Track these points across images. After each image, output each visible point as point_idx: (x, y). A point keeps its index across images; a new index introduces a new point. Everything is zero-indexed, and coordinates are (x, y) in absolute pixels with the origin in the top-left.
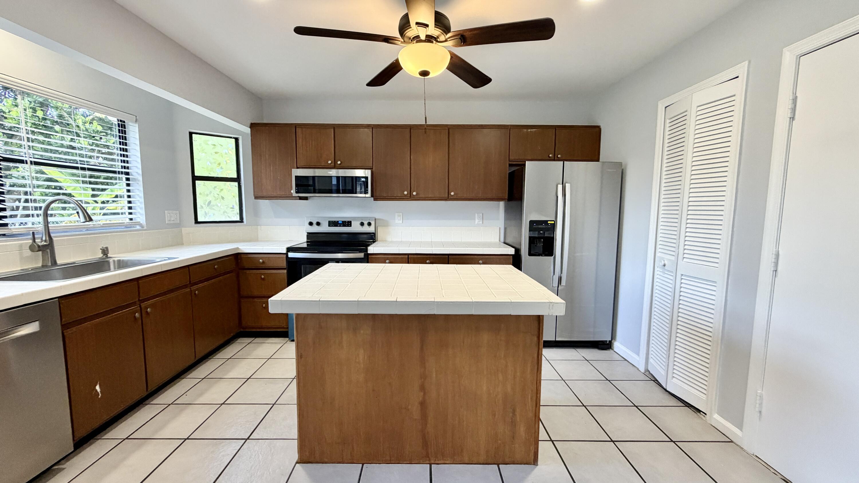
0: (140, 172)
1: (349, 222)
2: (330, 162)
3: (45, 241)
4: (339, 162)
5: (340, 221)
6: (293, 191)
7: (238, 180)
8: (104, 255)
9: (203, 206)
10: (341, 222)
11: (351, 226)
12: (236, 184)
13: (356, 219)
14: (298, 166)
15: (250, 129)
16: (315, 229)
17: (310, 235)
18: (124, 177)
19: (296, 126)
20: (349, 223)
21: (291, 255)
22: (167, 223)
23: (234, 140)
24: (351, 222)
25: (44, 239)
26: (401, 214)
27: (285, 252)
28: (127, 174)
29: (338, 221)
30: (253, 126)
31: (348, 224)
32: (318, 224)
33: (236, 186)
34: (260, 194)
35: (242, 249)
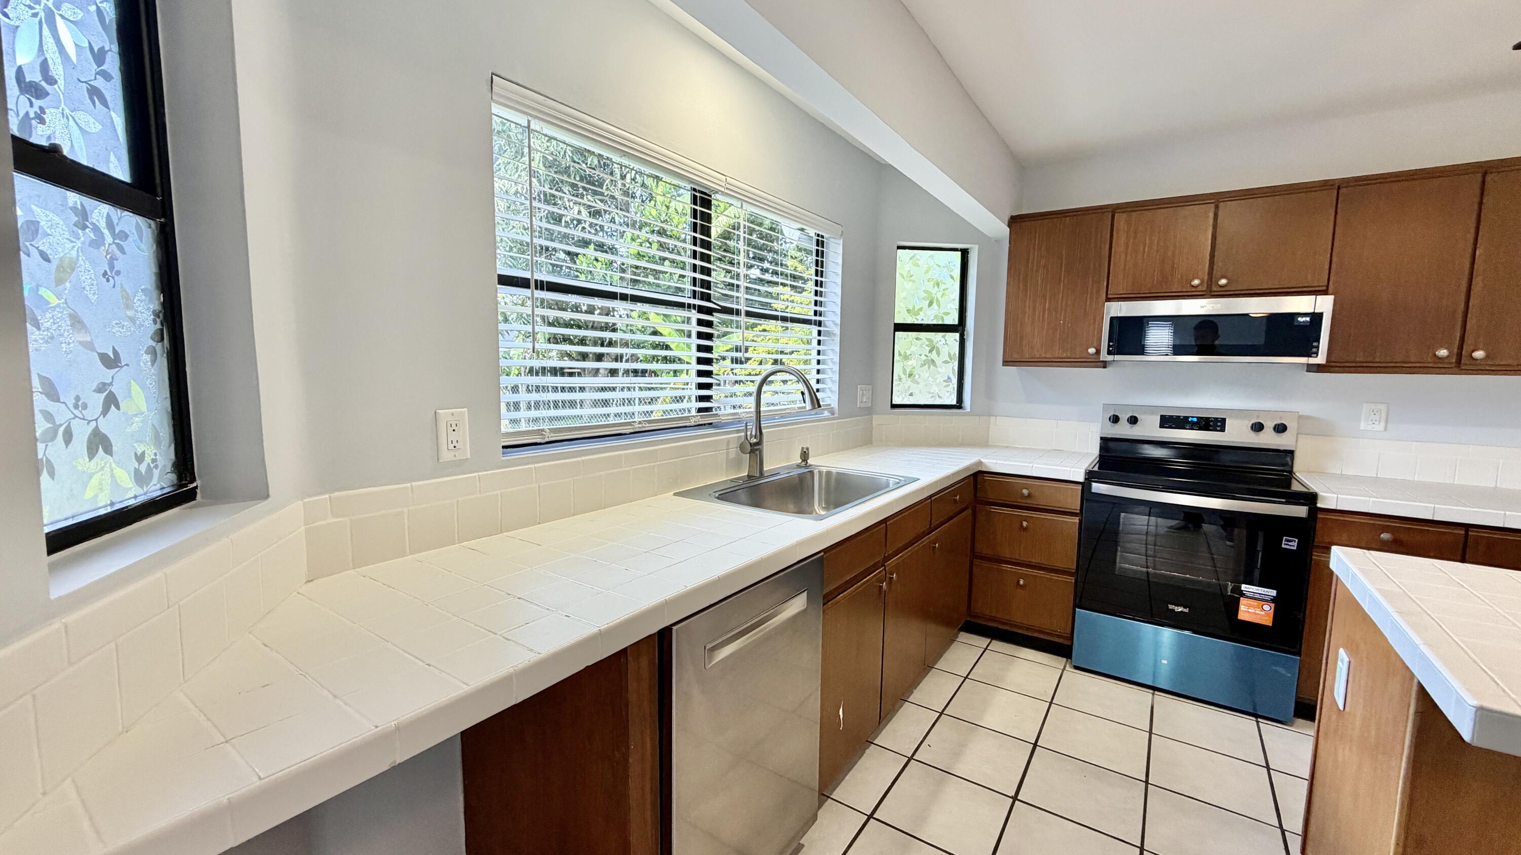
0: (838, 321)
1: (1220, 421)
2: (1196, 282)
3: (755, 437)
4: (1223, 282)
5: (1192, 417)
7: (959, 327)
8: (803, 461)
9: (903, 376)
10: (1195, 420)
11: (1223, 430)
12: (957, 336)
13: (1239, 413)
14: (1110, 296)
15: (1008, 229)
16: (1124, 430)
17: (1106, 443)
18: (815, 329)
19: (1114, 210)
20: (1219, 424)
21: (1098, 488)
22: (858, 406)
23: (959, 253)
24: (1224, 420)
25: (754, 433)
26: (1383, 408)
27: (1081, 479)
28: (820, 324)
29: (1188, 417)
30: (1015, 221)
31: (1215, 424)
32: (1133, 420)
33: (955, 340)
34: (1016, 357)
35: (989, 465)
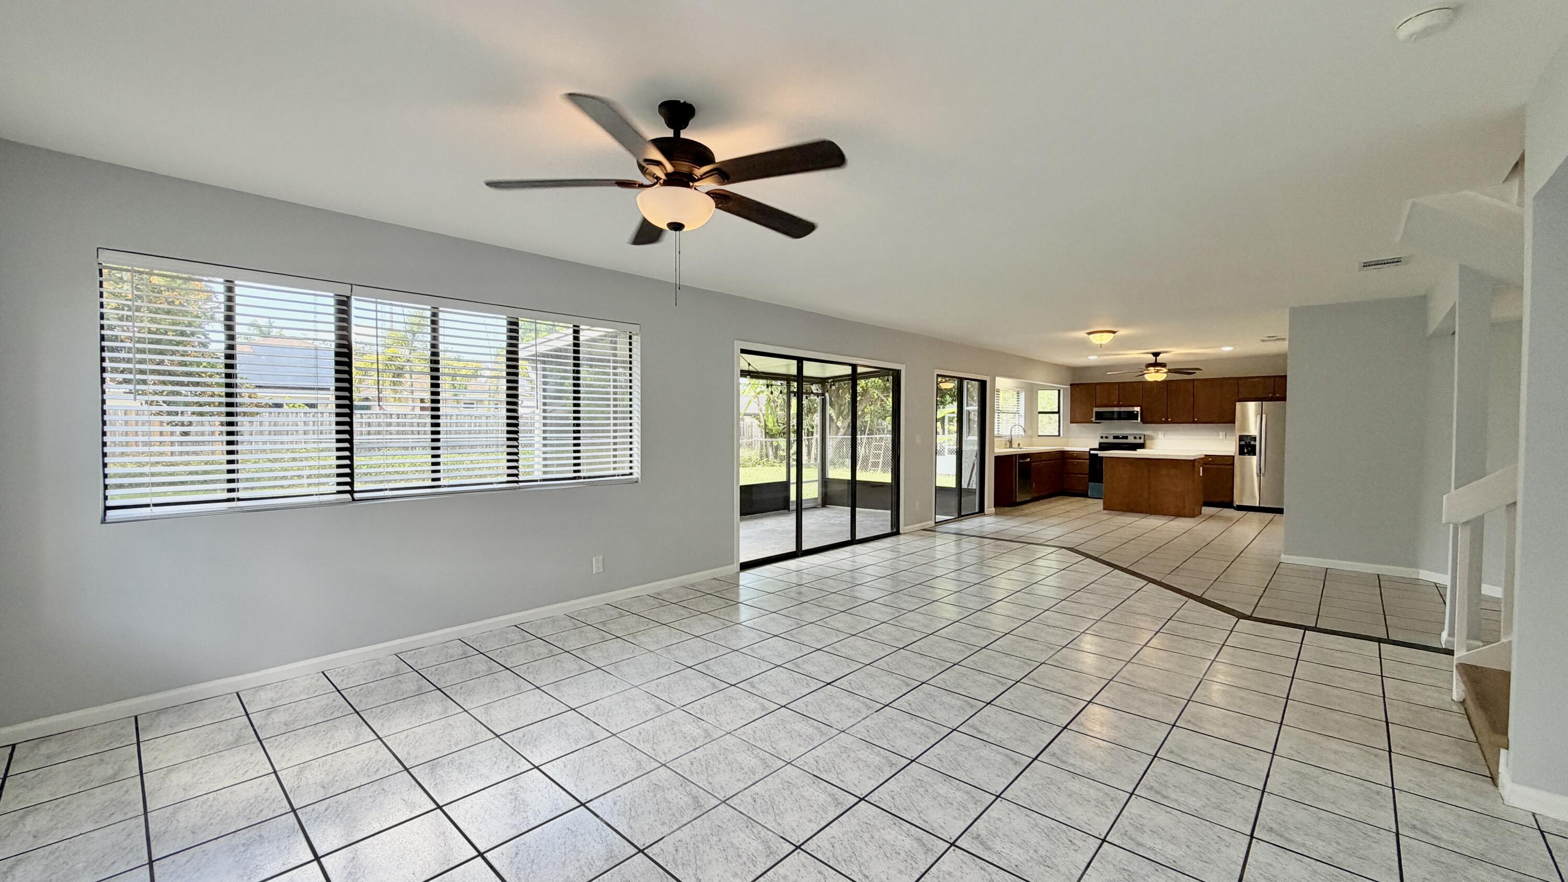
0: (1023, 412)
2: (1116, 403)
4: (1121, 403)
5: (1120, 436)
6: (1093, 419)
7: (1058, 412)
9: (1043, 424)
13: (1131, 435)
14: (1097, 406)
15: (1071, 386)
16: (1104, 440)
17: (1100, 444)
19: (1096, 384)
23: (1057, 391)
26: (1162, 432)
27: (1092, 451)
31: (1126, 438)
32: (1106, 437)
33: (1057, 416)
34: (1074, 421)
35: (1067, 449)
